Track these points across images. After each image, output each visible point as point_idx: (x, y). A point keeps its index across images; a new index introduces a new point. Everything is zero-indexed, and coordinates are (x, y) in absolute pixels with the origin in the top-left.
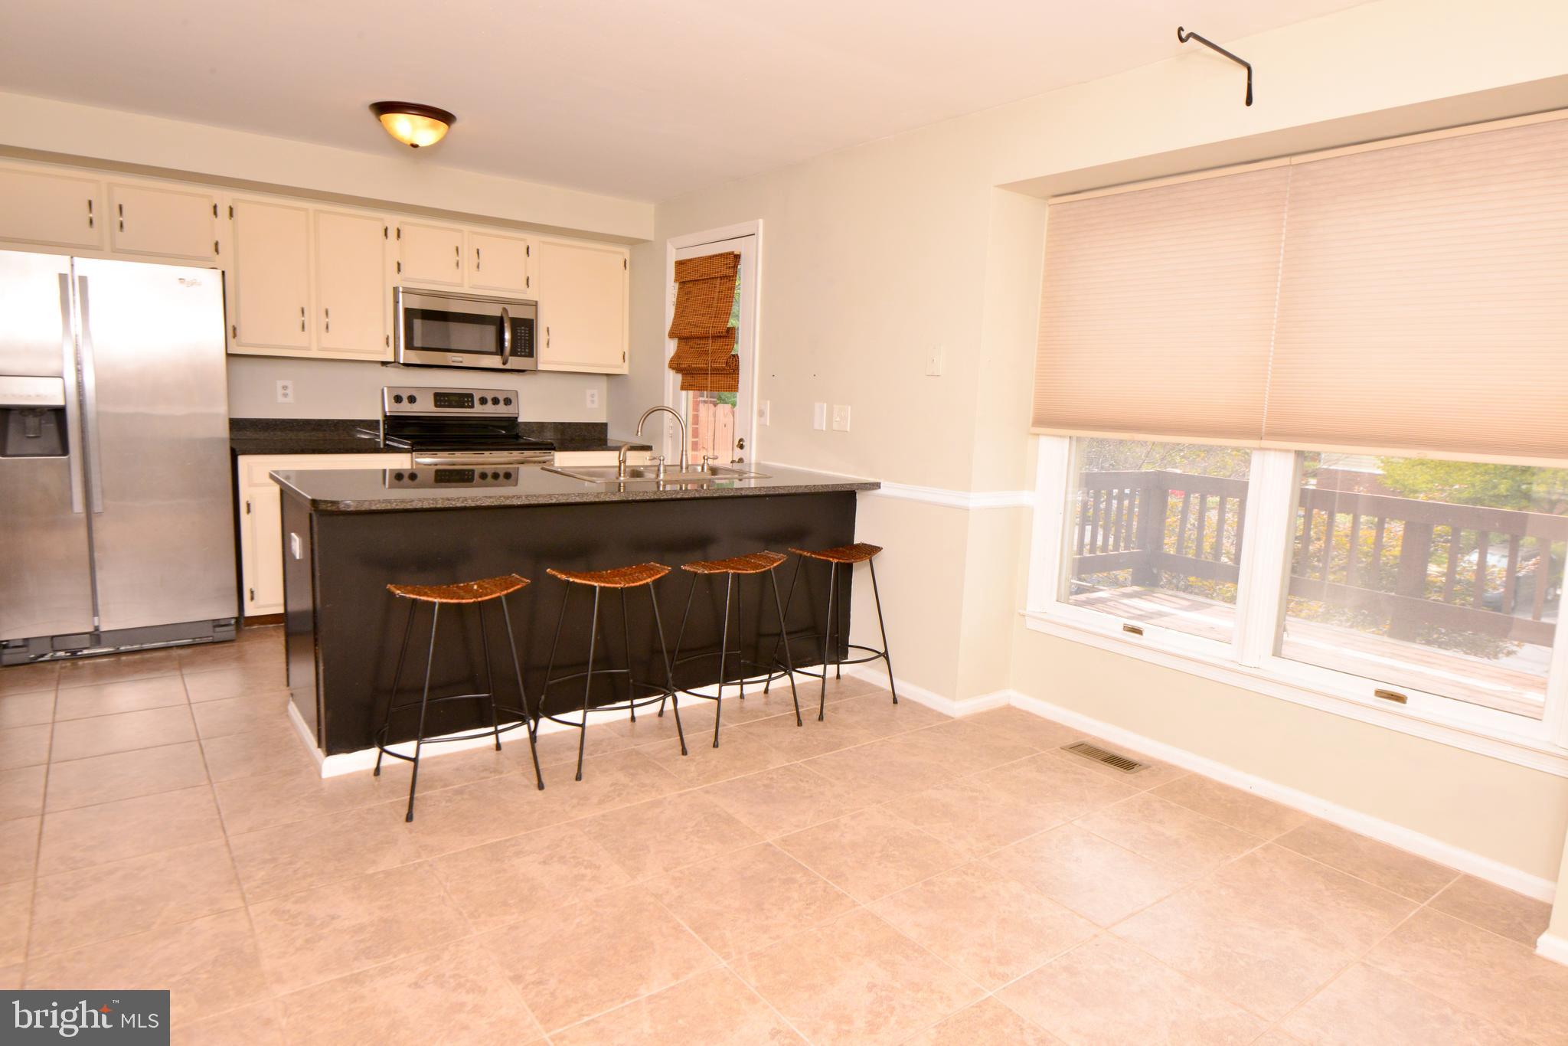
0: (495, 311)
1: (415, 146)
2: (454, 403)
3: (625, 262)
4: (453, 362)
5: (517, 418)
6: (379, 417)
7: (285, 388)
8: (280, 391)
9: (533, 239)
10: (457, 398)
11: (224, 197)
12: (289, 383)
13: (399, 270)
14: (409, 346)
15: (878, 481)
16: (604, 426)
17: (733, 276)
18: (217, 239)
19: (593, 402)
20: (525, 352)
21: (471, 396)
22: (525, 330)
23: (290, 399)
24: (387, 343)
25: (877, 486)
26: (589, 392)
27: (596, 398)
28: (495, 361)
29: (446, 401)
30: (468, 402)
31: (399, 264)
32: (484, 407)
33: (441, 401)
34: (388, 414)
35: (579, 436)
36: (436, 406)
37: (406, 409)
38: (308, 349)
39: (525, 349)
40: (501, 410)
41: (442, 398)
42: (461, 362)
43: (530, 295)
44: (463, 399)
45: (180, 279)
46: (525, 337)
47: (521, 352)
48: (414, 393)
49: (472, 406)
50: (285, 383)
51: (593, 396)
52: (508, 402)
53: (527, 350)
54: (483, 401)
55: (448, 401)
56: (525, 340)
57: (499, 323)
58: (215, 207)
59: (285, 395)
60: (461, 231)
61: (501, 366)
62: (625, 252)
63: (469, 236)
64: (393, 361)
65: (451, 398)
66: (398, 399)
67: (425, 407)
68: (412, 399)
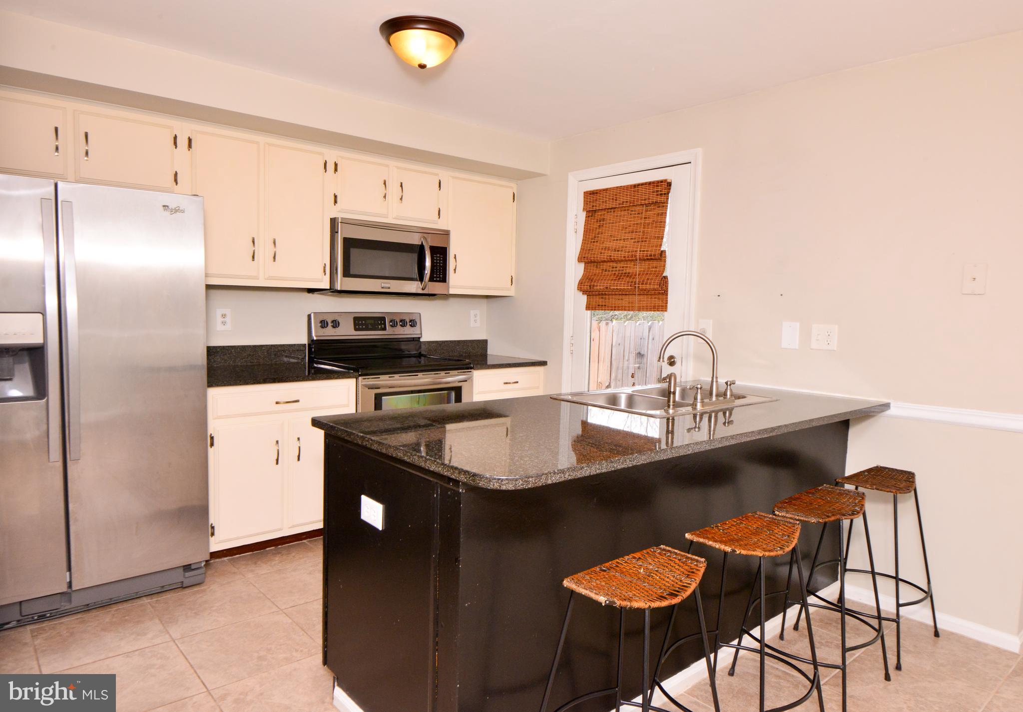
0: (415, 240)
1: (422, 66)
2: (370, 327)
3: (514, 195)
4: (383, 288)
5: (419, 338)
6: (304, 340)
7: (224, 316)
8: (219, 319)
9: (445, 174)
10: (372, 322)
11: (184, 128)
12: (227, 311)
13: (336, 202)
14: (347, 273)
15: (885, 401)
16: (485, 342)
17: (664, 203)
18: (175, 170)
19: (475, 321)
20: (440, 277)
21: (383, 319)
22: (440, 257)
23: (228, 327)
24: (325, 271)
25: (886, 406)
26: (472, 312)
27: (478, 318)
28: (413, 287)
29: (362, 324)
30: (381, 324)
31: (336, 197)
32: (394, 329)
33: (359, 325)
34: (315, 338)
35: (466, 353)
36: (356, 329)
37: (330, 333)
38: (256, 278)
39: (440, 274)
40: (407, 332)
41: (361, 322)
42: (389, 288)
43: (441, 225)
44: (377, 322)
45: (164, 206)
46: (440, 263)
47: (436, 277)
48: (337, 318)
49: (385, 329)
50: (224, 311)
51: (476, 316)
52: (413, 323)
53: (441, 276)
54: (394, 324)
55: (365, 324)
56: (440, 266)
57: (420, 250)
58: (175, 138)
59: (224, 323)
60: (387, 166)
61: (420, 291)
62: (512, 187)
63: (394, 169)
64: (329, 288)
65: (368, 322)
66: (323, 324)
67: (347, 331)
68: (336, 324)
